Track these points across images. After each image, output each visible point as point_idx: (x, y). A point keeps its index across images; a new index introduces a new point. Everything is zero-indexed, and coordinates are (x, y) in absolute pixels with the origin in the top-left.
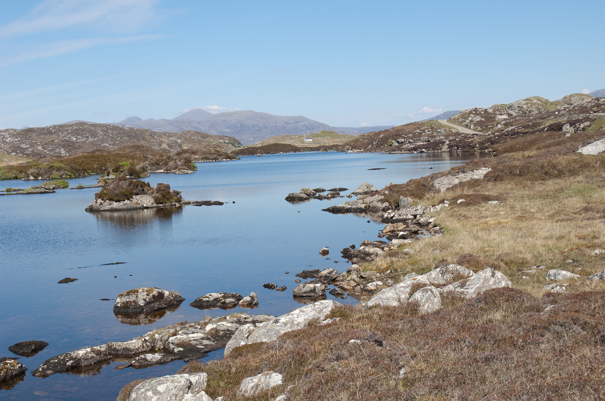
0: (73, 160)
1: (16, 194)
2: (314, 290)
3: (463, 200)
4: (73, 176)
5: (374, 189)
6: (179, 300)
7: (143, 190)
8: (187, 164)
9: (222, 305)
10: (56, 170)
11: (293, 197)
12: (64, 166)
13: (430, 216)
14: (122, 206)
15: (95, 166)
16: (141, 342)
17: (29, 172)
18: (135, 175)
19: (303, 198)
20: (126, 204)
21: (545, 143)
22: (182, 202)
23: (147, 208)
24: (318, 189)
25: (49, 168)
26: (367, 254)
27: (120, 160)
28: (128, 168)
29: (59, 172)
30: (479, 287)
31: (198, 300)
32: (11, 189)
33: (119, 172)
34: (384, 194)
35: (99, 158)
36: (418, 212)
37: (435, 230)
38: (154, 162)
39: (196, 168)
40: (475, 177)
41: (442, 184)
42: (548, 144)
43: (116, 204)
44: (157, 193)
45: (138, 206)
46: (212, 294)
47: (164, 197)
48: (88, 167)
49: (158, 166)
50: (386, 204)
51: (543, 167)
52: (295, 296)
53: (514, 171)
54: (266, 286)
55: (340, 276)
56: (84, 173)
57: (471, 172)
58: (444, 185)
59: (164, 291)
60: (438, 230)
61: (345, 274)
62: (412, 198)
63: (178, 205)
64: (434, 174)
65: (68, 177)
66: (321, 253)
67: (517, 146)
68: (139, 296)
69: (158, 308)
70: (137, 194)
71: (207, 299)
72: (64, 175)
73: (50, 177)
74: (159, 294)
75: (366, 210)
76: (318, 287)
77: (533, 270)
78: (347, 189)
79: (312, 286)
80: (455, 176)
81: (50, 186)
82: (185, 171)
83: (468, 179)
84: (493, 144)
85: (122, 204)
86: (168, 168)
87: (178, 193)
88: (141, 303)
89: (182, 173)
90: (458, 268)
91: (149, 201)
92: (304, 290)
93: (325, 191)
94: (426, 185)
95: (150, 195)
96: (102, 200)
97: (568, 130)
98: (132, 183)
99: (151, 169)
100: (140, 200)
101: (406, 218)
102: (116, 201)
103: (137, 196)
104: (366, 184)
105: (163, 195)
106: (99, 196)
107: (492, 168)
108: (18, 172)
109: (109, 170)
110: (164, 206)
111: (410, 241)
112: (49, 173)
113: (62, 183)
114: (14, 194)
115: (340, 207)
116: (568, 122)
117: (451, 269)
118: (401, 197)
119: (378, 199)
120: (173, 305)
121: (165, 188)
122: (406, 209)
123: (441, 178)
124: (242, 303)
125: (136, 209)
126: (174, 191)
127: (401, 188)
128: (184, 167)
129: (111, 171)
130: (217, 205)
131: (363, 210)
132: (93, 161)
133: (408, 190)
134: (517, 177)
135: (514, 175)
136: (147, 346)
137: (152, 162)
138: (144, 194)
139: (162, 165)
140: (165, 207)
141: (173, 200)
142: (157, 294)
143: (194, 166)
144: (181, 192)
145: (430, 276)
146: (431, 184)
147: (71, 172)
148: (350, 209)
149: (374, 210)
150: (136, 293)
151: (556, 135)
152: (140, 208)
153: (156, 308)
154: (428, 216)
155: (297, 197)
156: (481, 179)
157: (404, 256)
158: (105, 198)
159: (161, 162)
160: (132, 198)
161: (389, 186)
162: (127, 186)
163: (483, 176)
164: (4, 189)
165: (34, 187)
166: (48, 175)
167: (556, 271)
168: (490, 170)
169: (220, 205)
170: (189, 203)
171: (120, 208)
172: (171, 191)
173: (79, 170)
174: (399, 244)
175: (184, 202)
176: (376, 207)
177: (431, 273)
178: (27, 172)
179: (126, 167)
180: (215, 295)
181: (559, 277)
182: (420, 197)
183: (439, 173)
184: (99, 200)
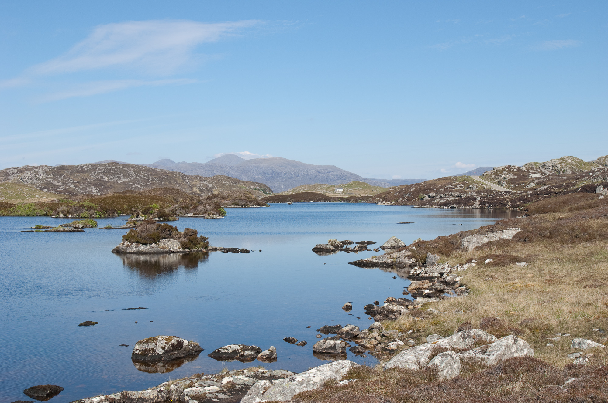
0: (103, 200)
1: (45, 231)
2: (334, 347)
3: (491, 260)
4: (103, 216)
5: (402, 244)
6: (197, 350)
7: (171, 235)
8: (217, 209)
9: (240, 357)
10: (86, 209)
11: (320, 249)
12: (94, 206)
13: (457, 275)
14: (149, 249)
15: (125, 207)
16: (156, 392)
17: (59, 210)
18: (164, 217)
19: (330, 250)
20: (152, 247)
21: (577, 204)
22: (208, 248)
23: (173, 252)
24: (346, 242)
25: (79, 207)
26: (391, 311)
27: (150, 202)
28: (157, 210)
29: (89, 211)
30: (500, 355)
31: (217, 351)
32: (40, 226)
33: (148, 214)
34: (412, 250)
35: (129, 199)
36: (445, 270)
37: (460, 289)
38: (183, 206)
39: (225, 213)
40: (505, 236)
41: (471, 242)
42: (581, 205)
43: (143, 247)
44: (184, 237)
45: (165, 250)
46: (232, 346)
47: (191, 242)
48: (118, 207)
49: (187, 210)
50: (413, 260)
51: (574, 229)
52: (315, 352)
53: (544, 232)
54: (286, 340)
55: (362, 334)
56: (114, 213)
57: (500, 231)
58: (472, 243)
59: (184, 340)
60: (464, 289)
61: (367, 331)
62: (439, 256)
63: (204, 251)
64: (463, 232)
65: (98, 216)
66: (344, 308)
67: (549, 206)
68: (158, 344)
69: (176, 358)
70: (164, 238)
71: (226, 351)
72: (94, 214)
73: (79, 216)
74: (178, 343)
75: (392, 265)
76: (338, 344)
77: (557, 338)
78: (375, 243)
79: (332, 342)
80: (484, 235)
81: (79, 225)
82: (214, 216)
83: (497, 238)
84: (525, 202)
85: (148, 247)
86: (198, 213)
87: (205, 239)
88: (160, 351)
89: (211, 218)
90: (480, 333)
91: (176, 246)
92: (324, 346)
93: (353, 243)
94: (455, 243)
95: (177, 240)
96: (129, 242)
97: (602, 191)
98: (159, 227)
99: (180, 213)
100: (166, 244)
101: (433, 276)
102: (143, 244)
103: (164, 240)
104: (394, 239)
105: (190, 240)
106: (126, 238)
107: (522, 229)
108: (48, 209)
109: (139, 211)
110: (190, 251)
111: (435, 301)
112: (79, 211)
113: (91, 223)
114: (42, 231)
115: (366, 261)
116: (602, 183)
117: (473, 334)
118: (429, 254)
119: (405, 255)
120: (192, 354)
121: (193, 234)
122: (433, 267)
123: (470, 237)
124: (261, 356)
125: (162, 253)
126: (201, 236)
127: (429, 245)
128: (213, 212)
129: (140, 213)
130: (243, 253)
131: (390, 266)
132: (124, 202)
133: (436, 247)
134: (547, 239)
135: (544, 236)
136: (162, 397)
137: (182, 205)
138: (171, 238)
139: (192, 209)
140: (191, 253)
141: (200, 246)
142: (176, 343)
143: (223, 212)
144: (208, 238)
145: (451, 340)
146: (459, 242)
147: (101, 211)
148: (376, 263)
149: (401, 265)
150: (155, 341)
151: (589, 197)
152: (166, 252)
153: (174, 357)
154: (455, 274)
155: (324, 249)
156: (511, 239)
157: (428, 316)
158: (132, 240)
159: (191, 206)
160: (159, 241)
161: (417, 241)
162: (155, 229)
163: (512, 236)
164: (34, 226)
165: (63, 225)
166: (78, 214)
167: (580, 340)
168: (520, 230)
169: (246, 253)
170: (215, 250)
171: (147, 251)
172: (199, 236)
173: (109, 210)
174: (424, 302)
175: (211, 248)
176: (403, 263)
177: (452, 337)
178: (58, 209)
179: (156, 209)
180: (234, 347)
181: (584, 346)
182: (448, 255)
183: (468, 232)
184: (126, 242)
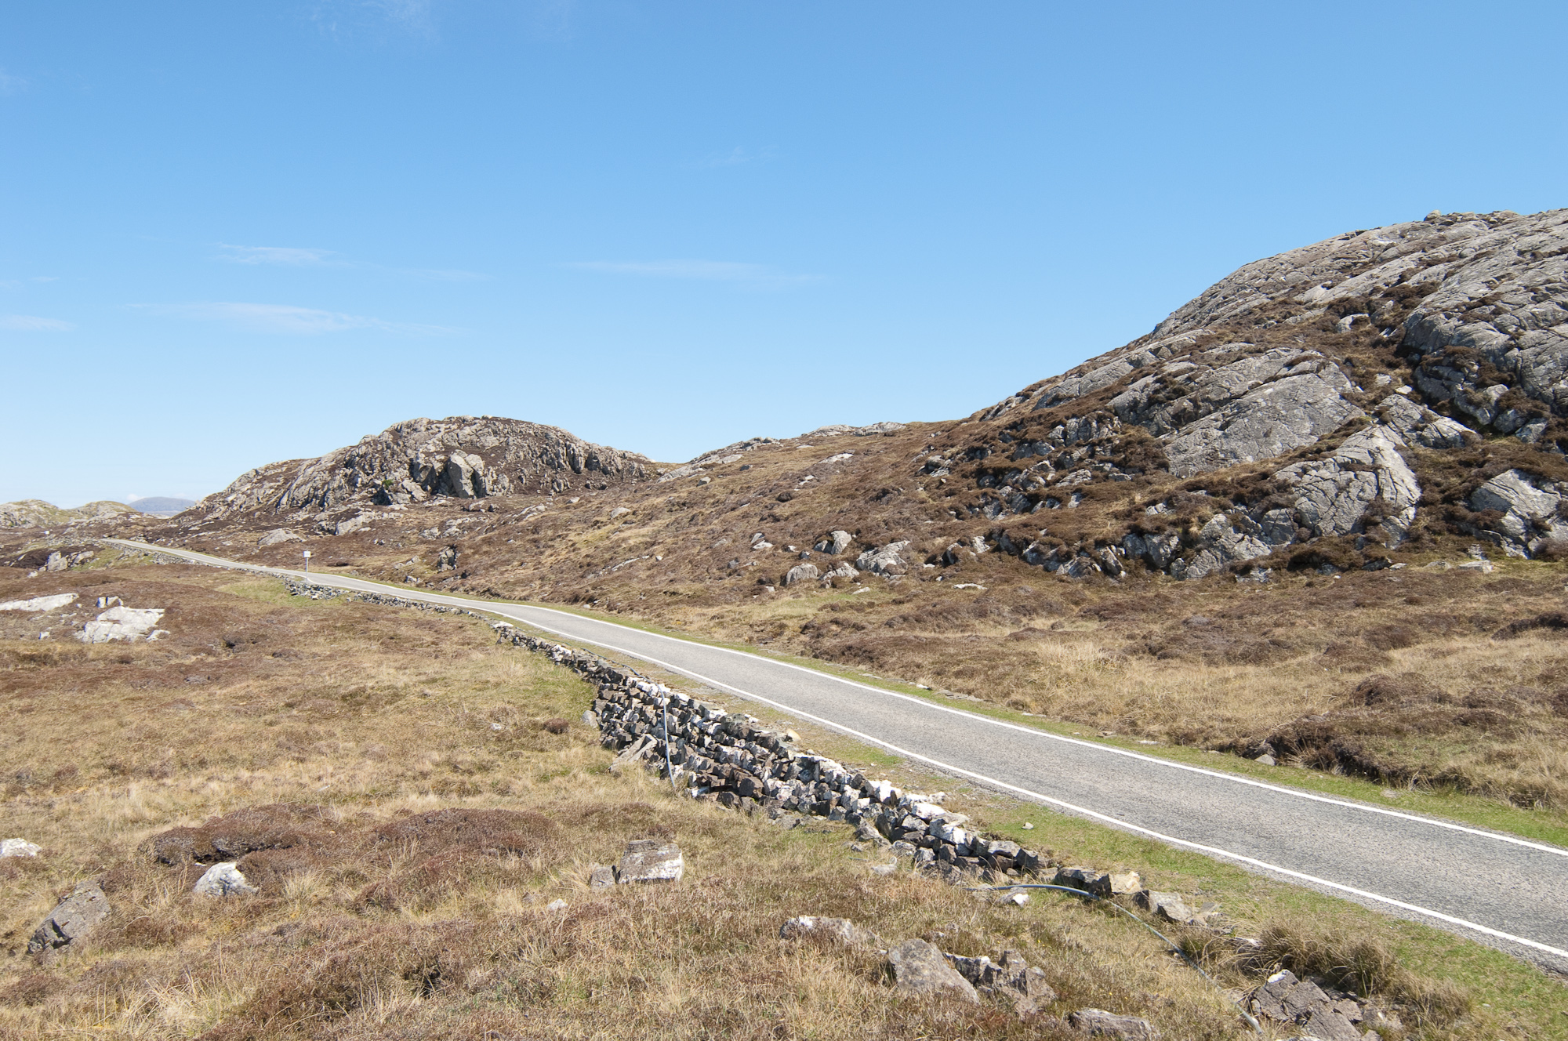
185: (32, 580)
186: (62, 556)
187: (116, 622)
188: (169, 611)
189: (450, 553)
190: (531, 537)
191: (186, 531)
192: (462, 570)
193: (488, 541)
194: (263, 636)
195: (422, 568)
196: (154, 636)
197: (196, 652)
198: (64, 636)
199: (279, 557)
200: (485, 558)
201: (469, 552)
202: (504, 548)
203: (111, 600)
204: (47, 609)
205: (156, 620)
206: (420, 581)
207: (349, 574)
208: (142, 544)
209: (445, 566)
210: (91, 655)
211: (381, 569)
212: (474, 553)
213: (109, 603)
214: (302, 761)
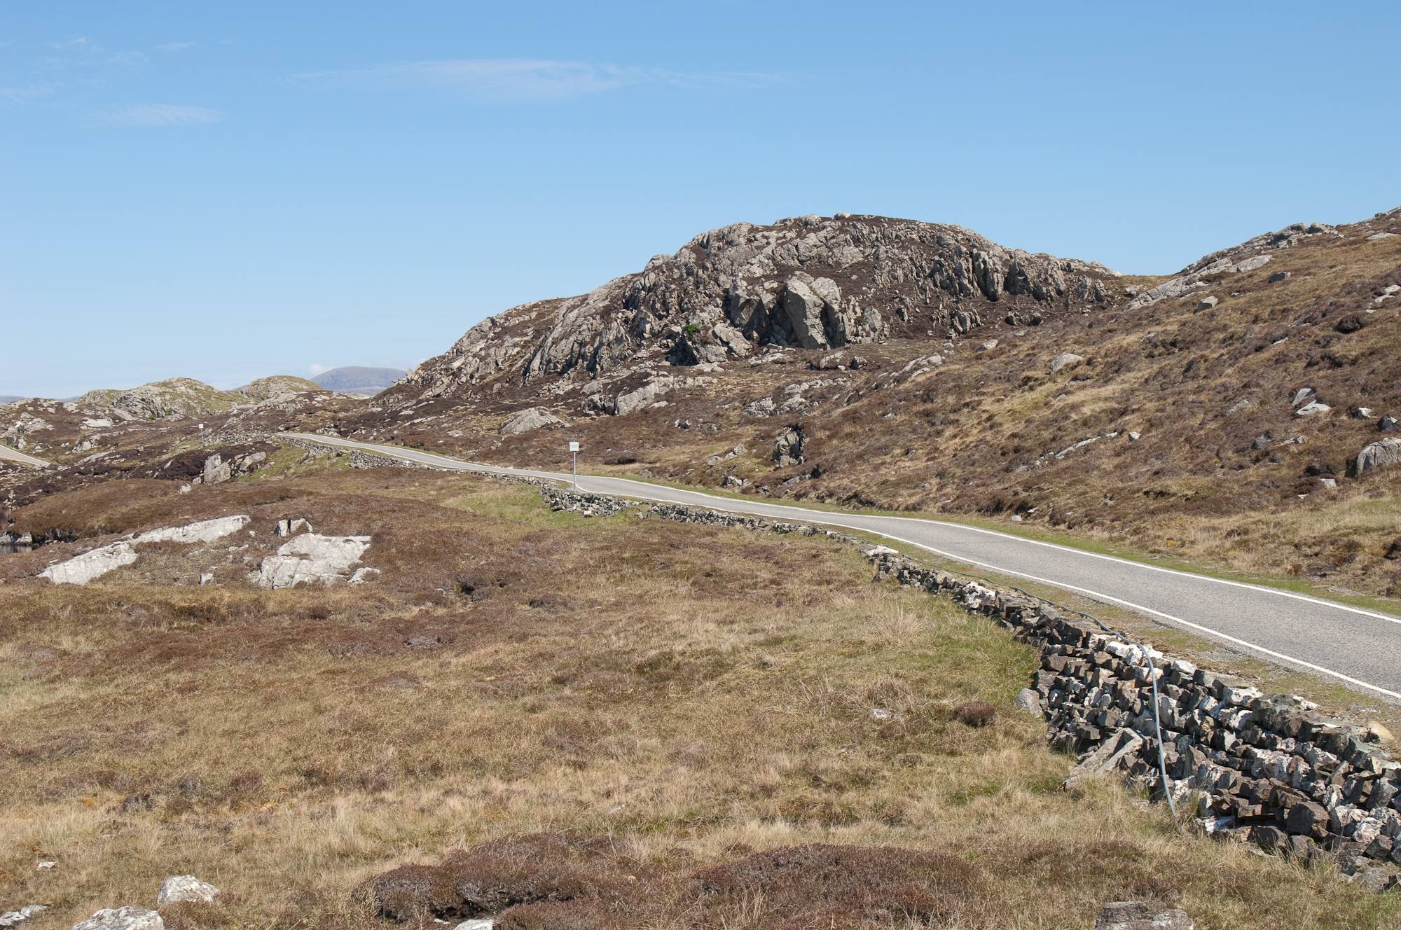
97: (217, 469)
116: (220, 450)
151: (158, 489)
185: (184, 496)
186: (223, 460)
187: (304, 556)
188: (377, 538)
189: (793, 438)
190: (920, 407)
191: (395, 416)
192: (812, 464)
193: (852, 417)
194: (514, 574)
195: (749, 463)
196: (358, 577)
197: (418, 601)
198: (233, 579)
199: (531, 452)
200: (849, 444)
201: (822, 435)
202: (878, 427)
203: (296, 524)
204: (207, 539)
205: (360, 554)
206: (747, 484)
207: (637, 475)
208: (332, 440)
209: (786, 459)
210: (271, 606)
211: (685, 467)
212: (830, 437)
213: (293, 528)
214: (581, 766)
